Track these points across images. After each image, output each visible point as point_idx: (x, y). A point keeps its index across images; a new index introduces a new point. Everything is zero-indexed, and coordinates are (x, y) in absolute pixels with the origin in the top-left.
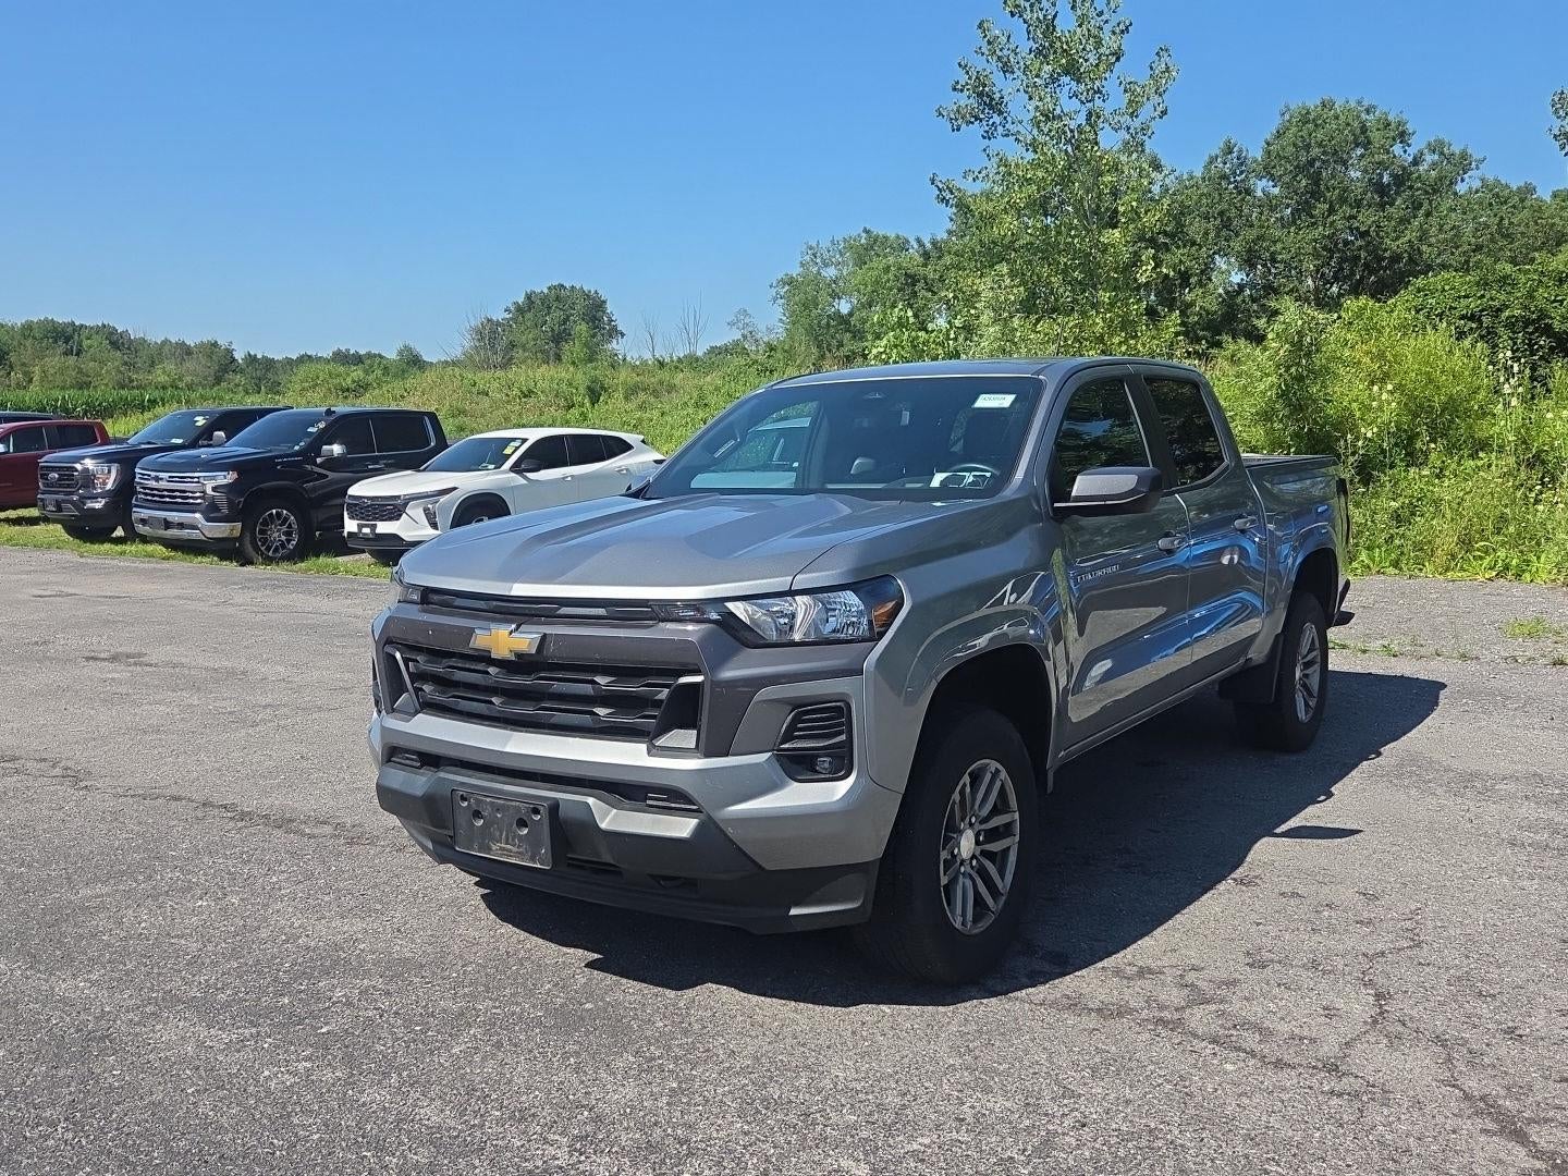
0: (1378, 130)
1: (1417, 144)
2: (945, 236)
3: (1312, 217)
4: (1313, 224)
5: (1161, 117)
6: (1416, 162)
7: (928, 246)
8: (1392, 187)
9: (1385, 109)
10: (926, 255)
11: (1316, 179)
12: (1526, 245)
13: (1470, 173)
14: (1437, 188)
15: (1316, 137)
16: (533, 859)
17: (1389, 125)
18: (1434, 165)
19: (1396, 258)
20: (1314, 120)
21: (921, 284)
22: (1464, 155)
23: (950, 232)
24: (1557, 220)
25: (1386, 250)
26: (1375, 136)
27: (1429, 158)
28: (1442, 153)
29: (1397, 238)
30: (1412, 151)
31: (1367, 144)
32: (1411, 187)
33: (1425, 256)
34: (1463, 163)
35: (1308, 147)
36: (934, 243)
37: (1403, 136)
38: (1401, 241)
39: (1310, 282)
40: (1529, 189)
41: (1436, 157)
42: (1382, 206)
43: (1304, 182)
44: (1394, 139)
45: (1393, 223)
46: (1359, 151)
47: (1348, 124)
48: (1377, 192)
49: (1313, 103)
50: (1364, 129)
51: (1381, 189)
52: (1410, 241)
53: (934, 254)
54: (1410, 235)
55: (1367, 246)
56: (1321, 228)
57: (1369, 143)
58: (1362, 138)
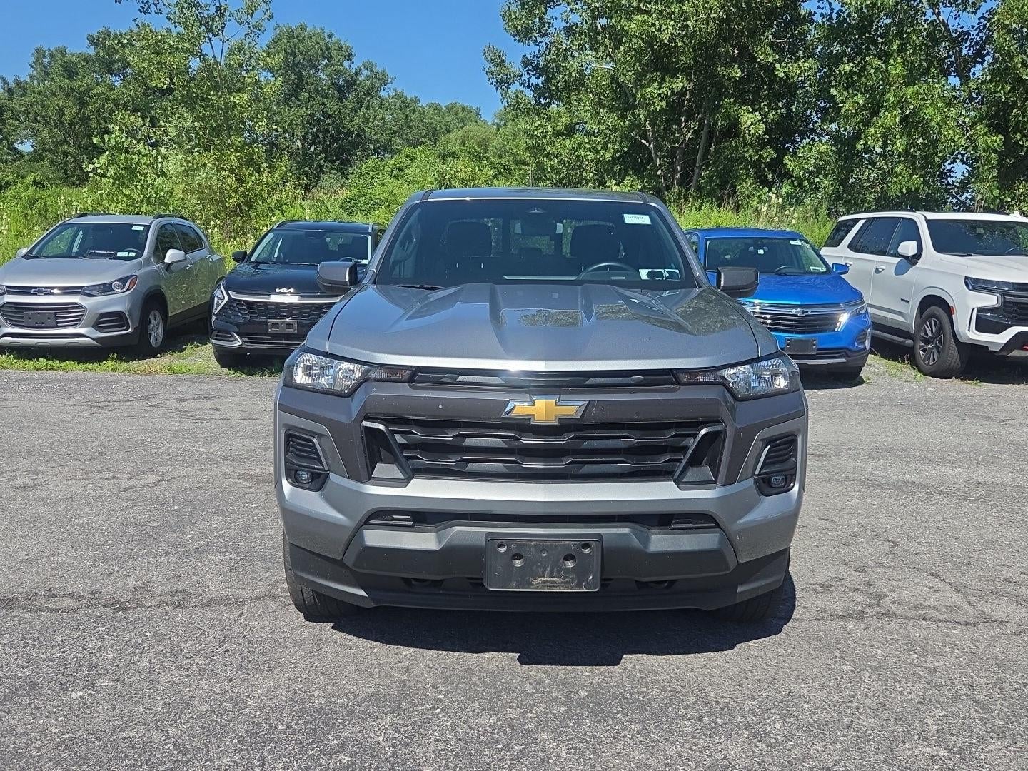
0: (336, 49)
1: (357, 63)
2: (28, 79)
3: (299, 100)
4: (299, 105)
5: (269, 20)
6: (357, 74)
7: (12, 84)
8: (345, 86)
9: (338, 37)
10: (10, 91)
11: (300, 77)
12: (418, 134)
13: (388, 86)
14: (371, 92)
15: (299, 48)
16: (579, 586)
17: (342, 47)
18: (368, 78)
19: (349, 134)
20: (297, 37)
21: (9, 114)
22: (384, 74)
23: (32, 77)
24: (432, 121)
25: (344, 128)
26: (334, 53)
27: (365, 73)
28: (371, 71)
29: (351, 121)
30: (354, 66)
31: (330, 58)
32: (356, 90)
33: (367, 134)
34: (383, 79)
35: (294, 54)
36: (18, 84)
37: (349, 57)
38: (353, 123)
39: (299, 143)
40: (416, 101)
41: (369, 73)
42: (341, 100)
43: (293, 77)
44: (345, 57)
45: (348, 111)
46: (326, 61)
47: (318, 43)
48: (335, 89)
49: (294, 25)
50: (328, 49)
51: (339, 89)
52: (358, 123)
53: (18, 92)
54: (358, 120)
55: (333, 123)
56: (305, 109)
57: (331, 57)
58: (326, 53)
